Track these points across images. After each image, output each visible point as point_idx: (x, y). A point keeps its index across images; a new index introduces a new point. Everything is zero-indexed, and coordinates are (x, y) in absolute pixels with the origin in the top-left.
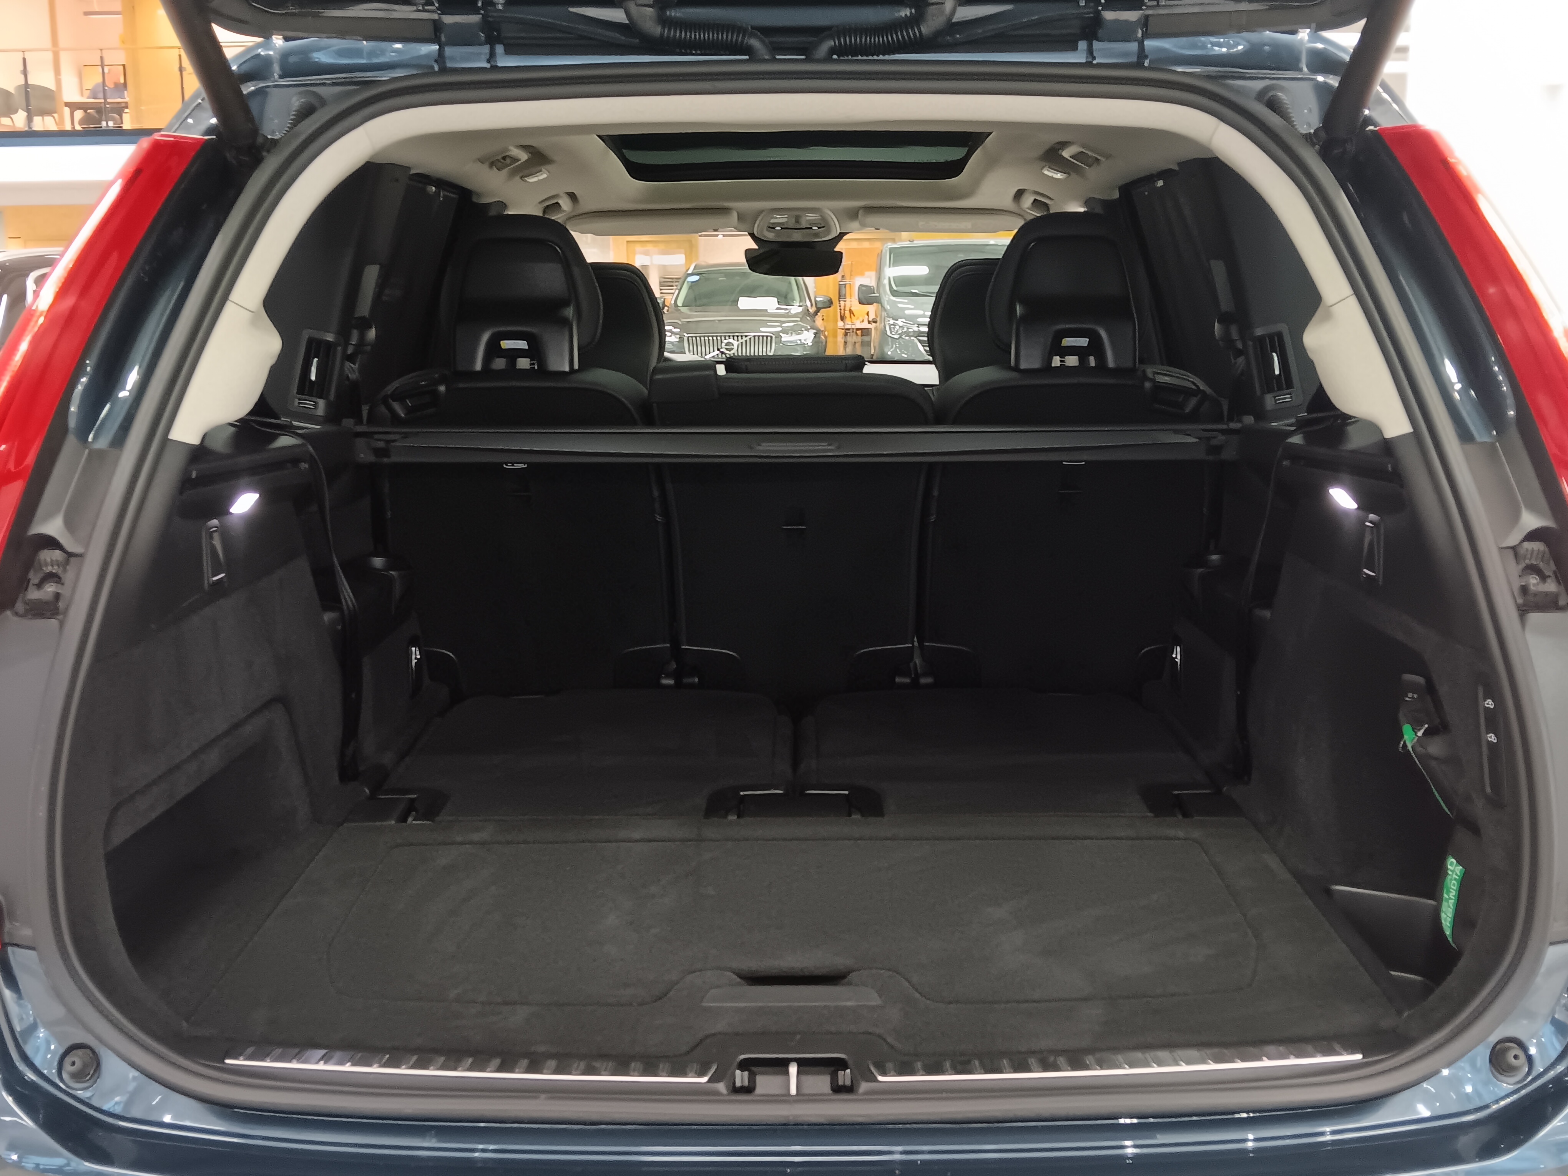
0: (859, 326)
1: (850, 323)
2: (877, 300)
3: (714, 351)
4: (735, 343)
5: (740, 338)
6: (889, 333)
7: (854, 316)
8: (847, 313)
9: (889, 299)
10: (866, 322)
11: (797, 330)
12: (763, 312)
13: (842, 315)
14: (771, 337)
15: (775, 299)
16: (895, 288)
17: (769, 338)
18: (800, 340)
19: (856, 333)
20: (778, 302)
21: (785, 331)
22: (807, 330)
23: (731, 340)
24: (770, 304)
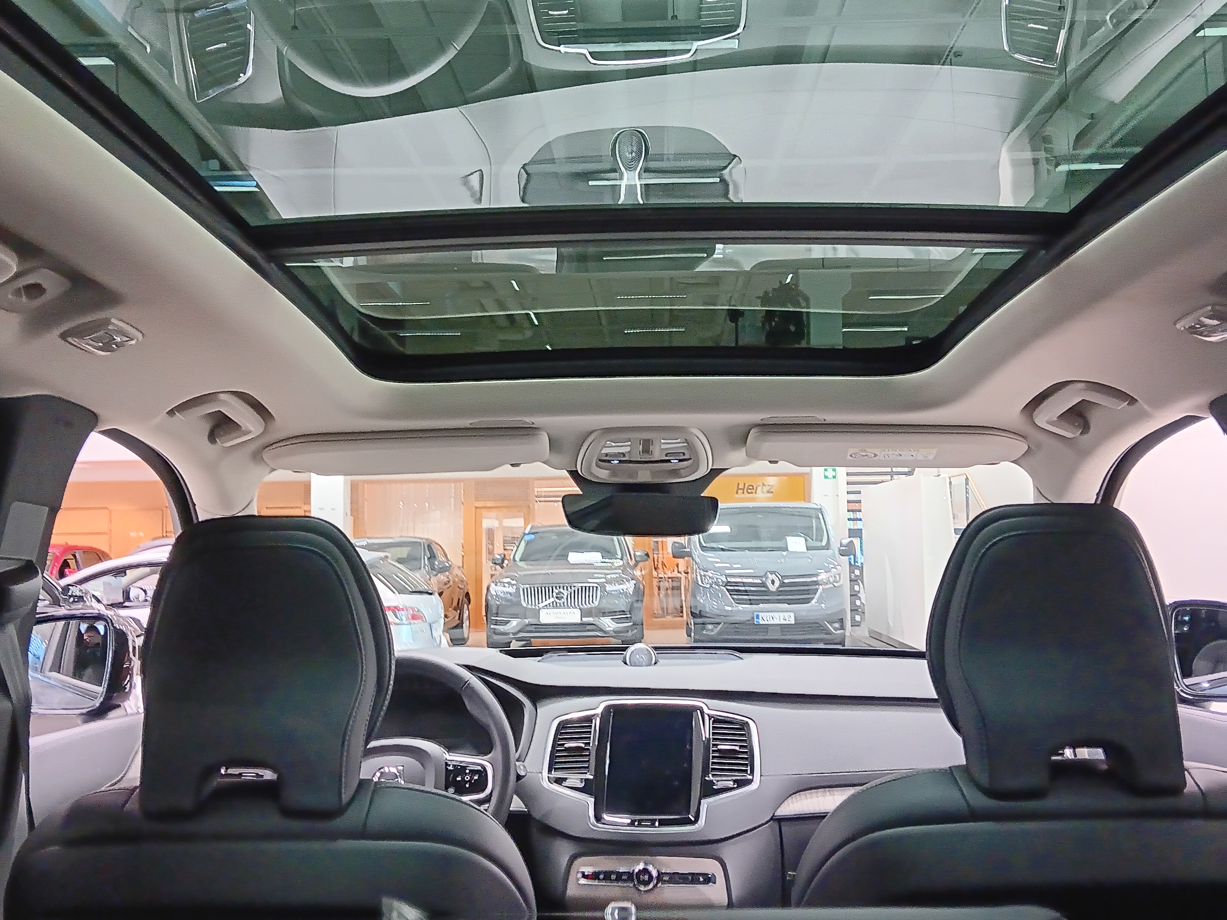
0: (670, 575)
1: (662, 573)
2: (689, 555)
3: (546, 600)
4: (565, 592)
5: (569, 588)
6: (700, 583)
7: (666, 567)
8: (660, 566)
9: (699, 553)
10: (676, 572)
11: (620, 581)
12: (590, 565)
13: (656, 566)
14: (597, 587)
15: (599, 554)
16: (704, 545)
17: (595, 588)
18: (623, 590)
19: (668, 581)
20: (602, 556)
21: (609, 582)
22: (628, 581)
23: (562, 590)
24: (595, 557)
